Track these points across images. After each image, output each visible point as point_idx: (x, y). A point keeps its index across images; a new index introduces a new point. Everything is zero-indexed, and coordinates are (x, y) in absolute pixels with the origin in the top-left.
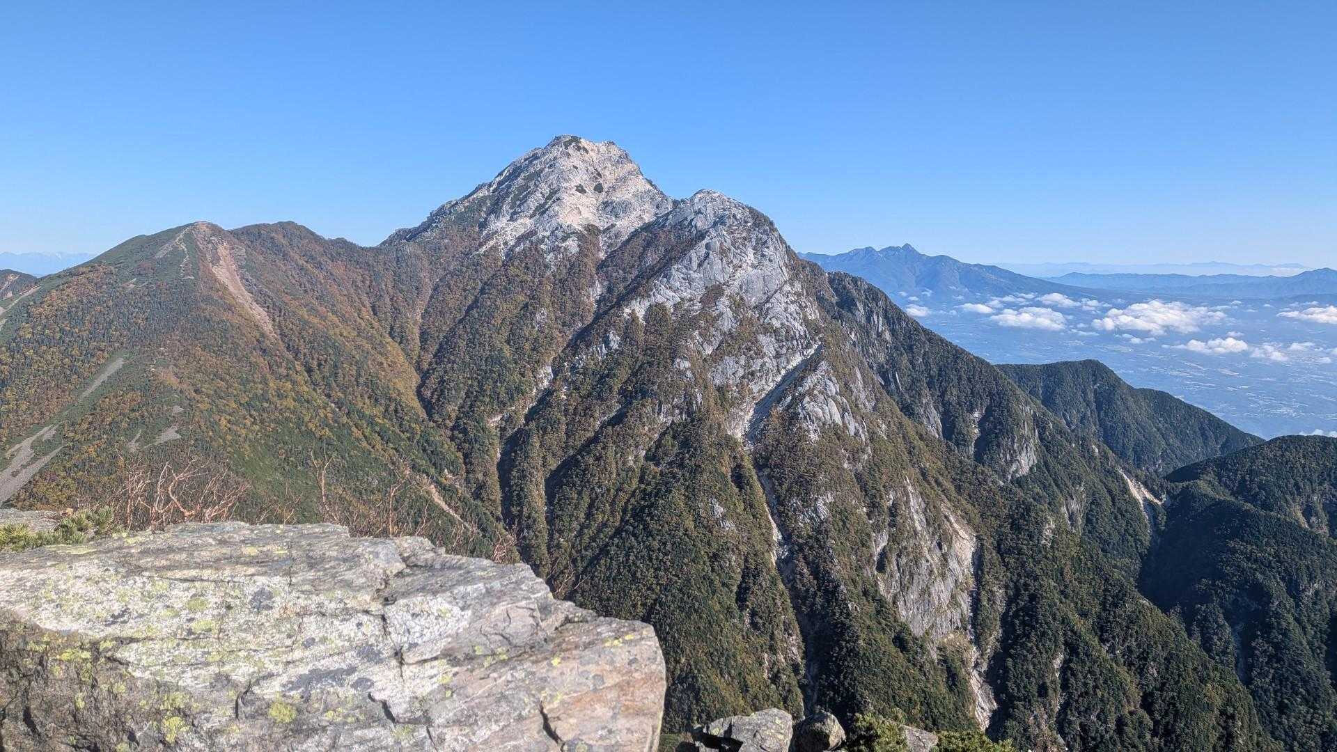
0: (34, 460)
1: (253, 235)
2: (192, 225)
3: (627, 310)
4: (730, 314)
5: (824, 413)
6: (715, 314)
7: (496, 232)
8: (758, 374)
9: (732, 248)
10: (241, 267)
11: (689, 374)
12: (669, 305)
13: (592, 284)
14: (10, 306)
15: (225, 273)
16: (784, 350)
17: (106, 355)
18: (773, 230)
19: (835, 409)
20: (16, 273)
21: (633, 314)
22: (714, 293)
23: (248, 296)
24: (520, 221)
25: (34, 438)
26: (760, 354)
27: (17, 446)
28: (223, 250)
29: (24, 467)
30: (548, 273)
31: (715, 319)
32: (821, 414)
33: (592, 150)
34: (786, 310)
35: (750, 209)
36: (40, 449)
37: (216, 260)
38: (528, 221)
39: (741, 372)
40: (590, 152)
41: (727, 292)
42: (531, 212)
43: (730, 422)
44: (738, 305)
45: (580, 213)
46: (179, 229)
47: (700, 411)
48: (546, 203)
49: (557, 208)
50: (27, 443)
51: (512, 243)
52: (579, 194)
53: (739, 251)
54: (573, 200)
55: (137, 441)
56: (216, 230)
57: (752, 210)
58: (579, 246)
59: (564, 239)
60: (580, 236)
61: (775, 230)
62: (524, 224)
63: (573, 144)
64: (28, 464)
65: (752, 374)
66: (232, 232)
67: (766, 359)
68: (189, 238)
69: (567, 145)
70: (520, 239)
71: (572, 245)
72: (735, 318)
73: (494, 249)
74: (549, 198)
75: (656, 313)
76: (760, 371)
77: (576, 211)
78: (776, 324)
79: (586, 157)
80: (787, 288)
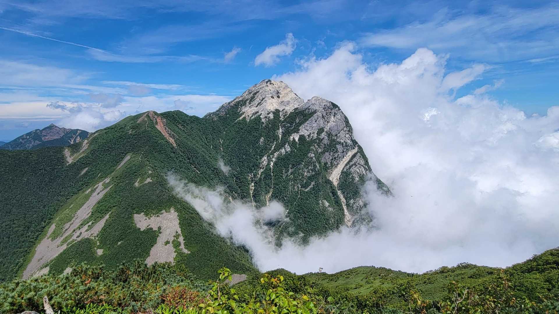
0: (103, 190)
1: (167, 115)
2: (148, 112)
3: (292, 137)
4: (327, 138)
5: (360, 171)
6: (322, 138)
7: (245, 112)
8: (337, 158)
9: (326, 116)
10: (164, 125)
11: (314, 158)
12: (305, 135)
13: (279, 129)
14: (89, 140)
15: (160, 127)
16: (345, 150)
17: (124, 155)
18: (339, 109)
19: (363, 170)
20: (80, 130)
21: (294, 139)
22: (321, 131)
23: (168, 135)
24: (253, 108)
25: (103, 182)
26: (337, 151)
27: (97, 185)
28: (159, 120)
29: (101, 191)
30: (263, 126)
31: (322, 140)
32: (359, 172)
33: (275, 84)
34: (345, 137)
35: (332, 102)
36: (106, 186)
37: (157, 123)
38: (255, 108)
39: (331, 158)
40: (275, 85)
41: (325, 130)
42: (256, 105)
43: (328, 175)
44: (329, 135)
45: (273, 105)
46: (144, 113)
47: (319, 171)
48: (261, 102)
49: (265, 104)
50: (101, 184)
51: (250, 116)
52: (272, 99)
53: (328, 117)
54: (270, 101)
55: (138, 183)
56: (155, 113)
57: (332, 103)
58: (273, 116)
59: (268, 114)
60: (274, 113)
61: (340, 109)
62: (254, 109)
63: (269, 82)
64: (102, 191)
65: (335, 158)
66: (160, 114)
67: (339, 153)
68: (148, 116)
69: (267, 82)
70: (254, 114)
71: (271, 116)
72: (328, 139)
73: (245, 118)
74: (262, 100)
75: (302, 138)
76: (337, 157)
77: (271, 105)
78: (342, 141)
79: (274, 86)
80: (345, 129)
